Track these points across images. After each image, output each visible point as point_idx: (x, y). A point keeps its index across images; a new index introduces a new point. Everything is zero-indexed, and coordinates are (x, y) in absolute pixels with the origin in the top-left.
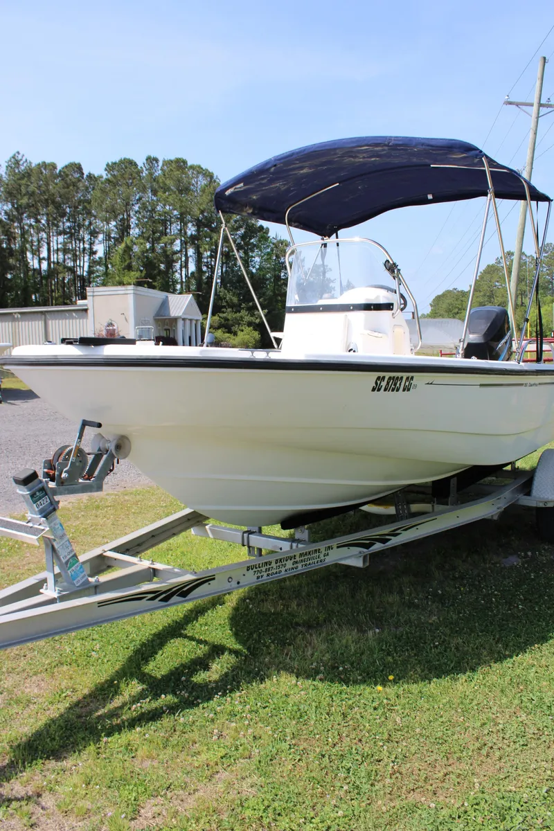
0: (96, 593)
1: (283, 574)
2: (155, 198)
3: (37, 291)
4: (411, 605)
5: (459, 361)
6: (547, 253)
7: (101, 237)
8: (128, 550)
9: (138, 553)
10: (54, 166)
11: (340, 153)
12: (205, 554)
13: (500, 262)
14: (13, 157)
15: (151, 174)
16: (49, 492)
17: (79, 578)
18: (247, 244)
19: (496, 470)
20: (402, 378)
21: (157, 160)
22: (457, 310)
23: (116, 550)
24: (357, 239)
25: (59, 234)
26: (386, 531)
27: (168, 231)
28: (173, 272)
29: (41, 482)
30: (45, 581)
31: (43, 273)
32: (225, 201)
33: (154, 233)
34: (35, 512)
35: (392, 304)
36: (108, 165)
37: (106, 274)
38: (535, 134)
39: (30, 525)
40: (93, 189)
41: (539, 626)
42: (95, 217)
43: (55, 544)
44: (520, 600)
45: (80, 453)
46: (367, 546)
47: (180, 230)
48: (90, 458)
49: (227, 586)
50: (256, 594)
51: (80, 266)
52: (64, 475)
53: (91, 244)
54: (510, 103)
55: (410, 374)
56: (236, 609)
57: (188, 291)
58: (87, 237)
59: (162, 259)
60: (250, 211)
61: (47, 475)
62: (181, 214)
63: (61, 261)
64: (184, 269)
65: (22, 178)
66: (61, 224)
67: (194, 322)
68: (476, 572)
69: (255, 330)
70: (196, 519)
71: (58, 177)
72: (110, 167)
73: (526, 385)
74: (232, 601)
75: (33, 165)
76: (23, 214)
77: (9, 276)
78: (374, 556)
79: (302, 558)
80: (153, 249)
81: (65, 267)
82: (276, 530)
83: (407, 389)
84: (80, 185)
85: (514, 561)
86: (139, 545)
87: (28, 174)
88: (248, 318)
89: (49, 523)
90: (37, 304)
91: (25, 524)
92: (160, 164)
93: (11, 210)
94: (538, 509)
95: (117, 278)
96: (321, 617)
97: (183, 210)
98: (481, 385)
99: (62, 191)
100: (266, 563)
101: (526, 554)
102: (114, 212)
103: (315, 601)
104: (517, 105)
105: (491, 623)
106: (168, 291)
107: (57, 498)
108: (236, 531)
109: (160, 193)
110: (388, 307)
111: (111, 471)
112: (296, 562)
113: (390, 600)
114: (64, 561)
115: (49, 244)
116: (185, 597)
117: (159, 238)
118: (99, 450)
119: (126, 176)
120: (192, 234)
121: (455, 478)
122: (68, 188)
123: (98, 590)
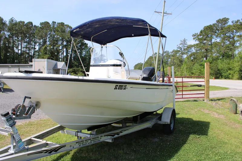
0: (27, 151)
1: (87, 144)
2: (54, 33)
3: (17, 59)
4: (126, 153)
5: (140, 81)
7: (38, 44)
8: (39, 137)
9: (43, 138)
10: (24, 22)
11: (107, 21)
12: (65, 139)
14: (11, 19)
15: (54, 26)
16: (13, 119)
17: (22, 146)
18: (81, 48)
19: (151, 113)
20: (123, 86)
21: (55, 23)
22: (141, 69)
23: (35, 137)
24: (112, 46)
25: (25, 42)
26: (119, 131)
27: (58, 43)
28: (59, 55)
29: (10, 115)
30: (10, 148)
31: (19, 54)
32: (73, 33)
33: (54, 44)
34: (8, 125)
35: (121, 65)
36: (41, 23)
37: (39, 55)
38: (163, 20)
39: (6, 129)
40: (36, 30)
41: (163, 158)
42: (36, 38)
43: (14, 135)
44: (158, 151)
45: (24, 107)
46: (113, 136)
47: (62, 43)
48: (27, 108)
49: (70, 148)
50: (80, 151)
51: (31, 52)
52: (18, 113)
53: (34, 46)
54: (156, 12)
55: (126, 85)
56: (73, 156)
57: (63, 61)
58: (33, 44)
59: (56, 51)
60: (81, 37)
61: (12, 113)
62: (62, 38)
63: (25, 50)
64: (62, 55)
65: (14, 25)
66: (25, 40)
67: (65, 70)
68: (145, 143)
69: (83, 73)
70: (61, 128)
71: (25, 26)
72: (41, 24)
73: (159, 89)
74: (72, 153)
75: (17, 22)
76: (13, 36)
77: (8, 54)
78: (115, 139)
79: (93, 140)
80: (53, 48)
81: (26, 52)
82: (86, 131)
83: (125, 89)
84: (32, 28)
85: (156, 140)
86: (43, 136)
87: (16, 24)
88: (81, 70)
89: (12, 129)
90: (17, 63)
91: (4, 129)
92: (56, 24)
93: (10, 35)
94: (163, 125)
95: (42, 56)
96: (99, 158)
97: (63, 37)
98: (146, 88)
99: (26, 30)
100: (82, 141)
101: (160, 138)
102: (42, 37)
103: (98, 153)
104: (158, 12)
105: (150, 158)
106: (57, 61)
107: (15, 121)
108: (74, 131)
109: (56, 32)
110: (120, 65)
111: (34, 112)
112: (91, 141)
113: (120, 152)
114: (17, 141)
115: (21, 45)
116: (56, 152)
117: (55, 45)
118: (30, 106)
119: (46, 27)
120: (65, 45)
121: (139, 116)
122: (28, 29)
123: (28, 150)
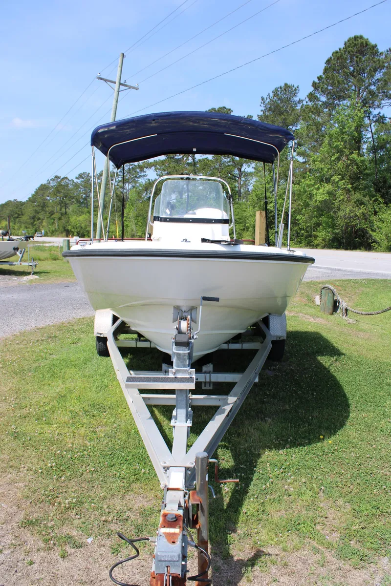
6: (83, 178)
13: (50, 183)
22: (16, 215)
38: (117, 102)
54: (101, 79)
85: (272, 372)
104: (106, 81)
